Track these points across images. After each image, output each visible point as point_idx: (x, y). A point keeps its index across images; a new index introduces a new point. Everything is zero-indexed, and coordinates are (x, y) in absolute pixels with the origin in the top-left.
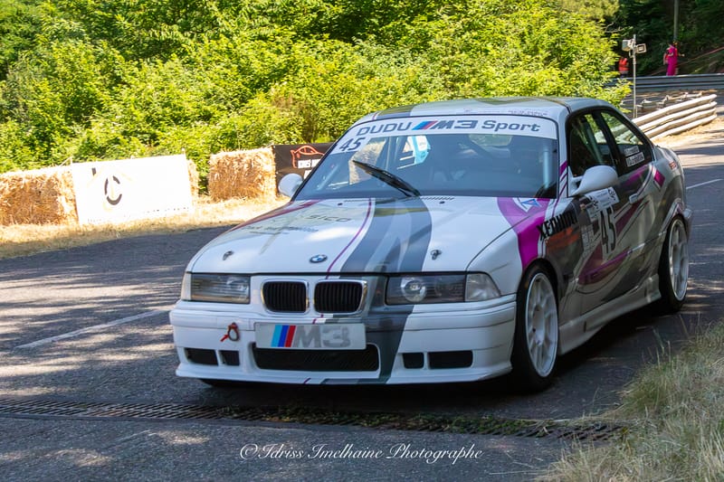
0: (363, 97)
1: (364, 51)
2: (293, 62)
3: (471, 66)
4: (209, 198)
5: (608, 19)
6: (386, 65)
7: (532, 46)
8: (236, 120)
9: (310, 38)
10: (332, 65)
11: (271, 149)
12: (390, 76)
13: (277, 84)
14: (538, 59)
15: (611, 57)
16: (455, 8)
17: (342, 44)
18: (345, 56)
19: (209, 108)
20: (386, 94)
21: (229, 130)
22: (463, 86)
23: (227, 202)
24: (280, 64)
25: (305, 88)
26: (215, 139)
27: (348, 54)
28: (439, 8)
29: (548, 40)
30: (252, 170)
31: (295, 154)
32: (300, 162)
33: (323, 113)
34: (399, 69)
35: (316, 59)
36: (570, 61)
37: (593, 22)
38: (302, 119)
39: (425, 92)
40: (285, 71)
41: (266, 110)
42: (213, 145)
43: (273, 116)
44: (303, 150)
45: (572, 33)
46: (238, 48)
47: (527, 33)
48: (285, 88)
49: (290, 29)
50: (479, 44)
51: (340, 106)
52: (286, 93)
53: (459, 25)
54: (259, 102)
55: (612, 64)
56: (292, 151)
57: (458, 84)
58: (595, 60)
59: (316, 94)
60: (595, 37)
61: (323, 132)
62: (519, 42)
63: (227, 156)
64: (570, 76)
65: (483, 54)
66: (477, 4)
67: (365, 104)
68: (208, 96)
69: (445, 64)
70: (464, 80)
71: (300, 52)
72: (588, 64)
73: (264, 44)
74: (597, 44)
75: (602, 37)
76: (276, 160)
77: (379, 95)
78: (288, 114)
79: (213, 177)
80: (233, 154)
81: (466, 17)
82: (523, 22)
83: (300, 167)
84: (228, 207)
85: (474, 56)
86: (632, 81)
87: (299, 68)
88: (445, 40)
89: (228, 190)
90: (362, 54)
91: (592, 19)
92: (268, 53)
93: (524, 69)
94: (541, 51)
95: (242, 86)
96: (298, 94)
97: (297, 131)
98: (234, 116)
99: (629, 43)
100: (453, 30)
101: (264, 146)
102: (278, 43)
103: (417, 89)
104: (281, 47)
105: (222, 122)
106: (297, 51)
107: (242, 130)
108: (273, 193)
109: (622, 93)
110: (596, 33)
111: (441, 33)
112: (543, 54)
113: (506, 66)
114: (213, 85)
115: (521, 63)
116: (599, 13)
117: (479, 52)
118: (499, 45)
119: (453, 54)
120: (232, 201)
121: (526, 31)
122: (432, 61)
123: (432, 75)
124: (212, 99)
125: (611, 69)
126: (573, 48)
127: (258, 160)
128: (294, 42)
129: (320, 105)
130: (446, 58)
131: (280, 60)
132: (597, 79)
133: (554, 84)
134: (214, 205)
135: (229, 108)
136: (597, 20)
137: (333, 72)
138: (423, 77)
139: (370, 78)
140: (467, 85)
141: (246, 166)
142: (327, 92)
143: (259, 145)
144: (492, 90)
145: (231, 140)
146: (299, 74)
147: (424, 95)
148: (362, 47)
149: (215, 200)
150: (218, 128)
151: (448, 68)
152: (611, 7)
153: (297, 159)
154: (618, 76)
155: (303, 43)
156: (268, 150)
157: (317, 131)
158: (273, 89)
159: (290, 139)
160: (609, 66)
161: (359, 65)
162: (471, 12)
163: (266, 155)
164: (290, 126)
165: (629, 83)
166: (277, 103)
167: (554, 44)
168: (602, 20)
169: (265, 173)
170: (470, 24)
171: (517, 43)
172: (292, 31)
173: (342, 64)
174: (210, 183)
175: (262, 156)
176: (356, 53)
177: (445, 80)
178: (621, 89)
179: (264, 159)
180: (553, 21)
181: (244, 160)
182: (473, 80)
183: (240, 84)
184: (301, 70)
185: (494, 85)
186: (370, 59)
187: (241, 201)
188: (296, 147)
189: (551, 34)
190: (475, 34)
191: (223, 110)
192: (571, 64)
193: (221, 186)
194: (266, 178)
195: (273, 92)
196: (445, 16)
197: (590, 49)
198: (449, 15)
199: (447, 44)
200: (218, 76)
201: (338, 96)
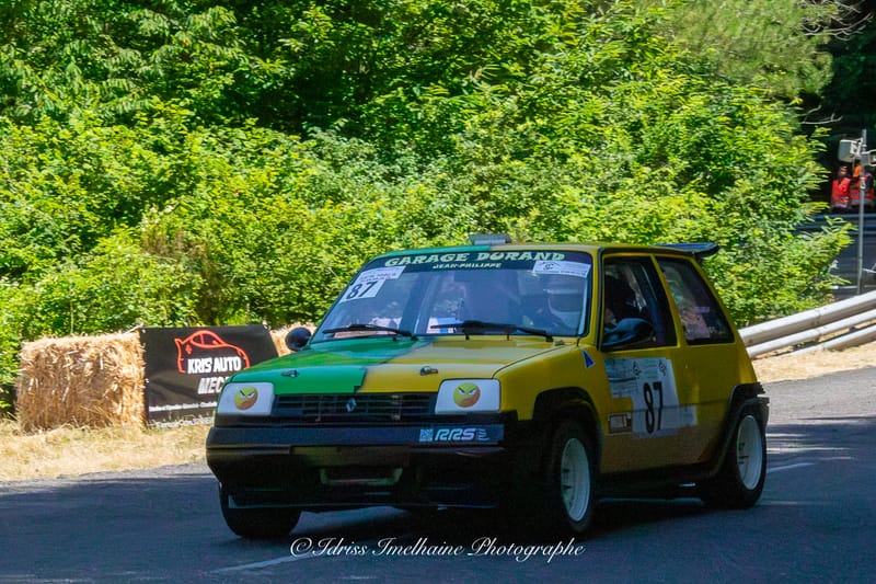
0: (319, 239)
1: (324, 150)
2: (188, 169)
3: (532, 185)
4: (17, 427)
5: (809, 99)
6: (365, 179)
7: (655, 146)
8: (72, 278)
9: (219, 123)
10: (262, 176)
11: (137, 334)
12: (373, 199)
13: (154, 210)
14: (666, 174)
15: (811, 174)
16: (505, 70)
17: (281, 136)
18: (288, 161)
19: (21, 253)
20: (364, 234)
21: (58, 295)
22: (515, 222)
23: (50, 434)
24: (163, 172)
25: (208, 221)
26: (31, 310)
27: (294, 155)
28: (474, 69)
29: (687, 138)
30: (99, 375)
31: (183, 347)
32: (191, 362)
33: (239, 269)
34: (391, 188)
35: (231, 162)
36: (729, 180)
37: (780, 103)
38: (199, 280)
39: (439, 232)
40: (170, 184)
41: (131, 260)
42: (27, 324)
43: (144, 273)
44: (197, 339)
45: (734, 124)
46: (81, 138)
47: (645, 123)
48: (168, 219)
49: (182, 104)
50: (549, 143)
51: (275, 256)
52: (170, 228)
53: (510, 103)
54: (118, 244)
55: (813, 187)
56: (176, 340)
57: (505, 220)
58: (781, 180)
59: (229, 232)
60: (780, 133)
61: (239, 305)
62: (630, 139)
63: (53, 346)
64: (728, 210)
65: (557, 161)
66: (547, 66)
67: (322, 253)
68: (22, 230)
69: (480, 180)
70: (517, 212)
71: (200, 149)
72: (766, 187)
73: (131, 133)
74: (786, 148)
75: (796, 133)
76: (145, 357)
77: (350, 236)
78: (172, 269)
79: (26, 384)
80: (64, 342)
81: (525, 89)
82: (639, 103)
83: (191, 370)
84: (53, 443)
85: (539, 164)
86: (854, 221)
87: (198, 180)
88: (483, 132)
89: (54, 410)
90: (321, 156)
91: (778, 97)
92: (137, 149)
93: (638, 194)
94: (673, 159)
95: (87, 214)
96: (194, 232)
97: (189, 302)
98: (71, 271)
99: (853, 147)
100: (499, 114)
101: (125, 330)
102: (157, 131)
103: (423, 226)
104: (165, 139)
105: (44, 281)
106: (197, 148)
107: (82, 297)
108: (137, 420)
109: (832, 246)
110: (784, 126)
111: (476, 118)
112: (679, 164)
113: (603, 187)
114: (32, 207)
115: (630, 181)
116: (792, 86)
117: (548, 159)
118: (589, 145)
119: (497, 160)
120: (59, 431)
121: (643, 116)
122: (457, 171)
123: (456, 201)
124: (28, 235)
125: (814, 195)
126: (736, 153)
127: (113, 356)
128: (191, 129)
129: (235, 254)
130: (484, 168)
131: (161, 164)
132: (783, 216)
133: (696, 223)
134: (26, 439)
135: (60, 254)
136: (787, 100)
137: (261, 192)
138: (437, 204)
139: (334, 204)
140: (522, 221)
141: (89, 365)
142: (249, 228)
143: (113, 326)
144: (569, 231)
145: (62, 316)
146: (196, 192)
147: (438, 239)
148: (320, 143)
149: (28, 429)
150: (39, 290)
151: (487, 189)
152: (816, 75)
153: (186, 356)
154: (825, 211)
155: (207, 132)
156: (130, 336)
157: (227, 304)
158: (145, 220)
159: (173, 317)
160: (809, 191)
161: (313, 180)
162: (537, 79)
163: (127, 346)
164: (175, 291)
165: (849, 226)
166: (153, 246)
167: (699, 145)
168: (797, 100)
169: (125, 381)
170: (532, 102)
171: (625, 141)
172: (186, 107)
173: (283, 175)
174: (20, 396)
175: (120, 349)
176: (307, 154)
177: (480, 211)
178: (832, 237)
179: (124, 353)
180: (697, 101)
181: (86, 356)
182: (535, 213)
183: (83, 209)
184: (201, 185)
185: (575, 222)
186: (336, 166)
187: (77, 432)
188: (184, 333)
189: (693, 123)
190: (540, 122)
191: (49, 257)
192: (732, 185)
193: (41, 403)
194: (127, 391)
195: (145, 225)
196: (484, 86)
197: (770, 157)
198: (492, 82)
199: (487, 141)
200: (40, 192)
201: (270, 237)
